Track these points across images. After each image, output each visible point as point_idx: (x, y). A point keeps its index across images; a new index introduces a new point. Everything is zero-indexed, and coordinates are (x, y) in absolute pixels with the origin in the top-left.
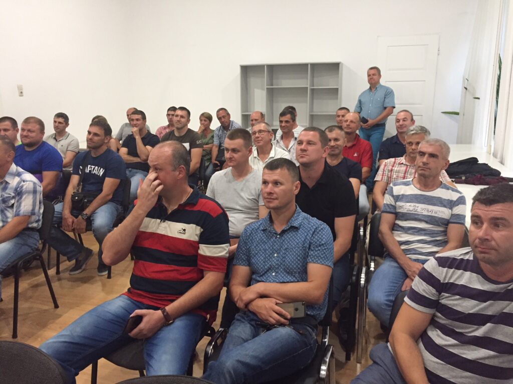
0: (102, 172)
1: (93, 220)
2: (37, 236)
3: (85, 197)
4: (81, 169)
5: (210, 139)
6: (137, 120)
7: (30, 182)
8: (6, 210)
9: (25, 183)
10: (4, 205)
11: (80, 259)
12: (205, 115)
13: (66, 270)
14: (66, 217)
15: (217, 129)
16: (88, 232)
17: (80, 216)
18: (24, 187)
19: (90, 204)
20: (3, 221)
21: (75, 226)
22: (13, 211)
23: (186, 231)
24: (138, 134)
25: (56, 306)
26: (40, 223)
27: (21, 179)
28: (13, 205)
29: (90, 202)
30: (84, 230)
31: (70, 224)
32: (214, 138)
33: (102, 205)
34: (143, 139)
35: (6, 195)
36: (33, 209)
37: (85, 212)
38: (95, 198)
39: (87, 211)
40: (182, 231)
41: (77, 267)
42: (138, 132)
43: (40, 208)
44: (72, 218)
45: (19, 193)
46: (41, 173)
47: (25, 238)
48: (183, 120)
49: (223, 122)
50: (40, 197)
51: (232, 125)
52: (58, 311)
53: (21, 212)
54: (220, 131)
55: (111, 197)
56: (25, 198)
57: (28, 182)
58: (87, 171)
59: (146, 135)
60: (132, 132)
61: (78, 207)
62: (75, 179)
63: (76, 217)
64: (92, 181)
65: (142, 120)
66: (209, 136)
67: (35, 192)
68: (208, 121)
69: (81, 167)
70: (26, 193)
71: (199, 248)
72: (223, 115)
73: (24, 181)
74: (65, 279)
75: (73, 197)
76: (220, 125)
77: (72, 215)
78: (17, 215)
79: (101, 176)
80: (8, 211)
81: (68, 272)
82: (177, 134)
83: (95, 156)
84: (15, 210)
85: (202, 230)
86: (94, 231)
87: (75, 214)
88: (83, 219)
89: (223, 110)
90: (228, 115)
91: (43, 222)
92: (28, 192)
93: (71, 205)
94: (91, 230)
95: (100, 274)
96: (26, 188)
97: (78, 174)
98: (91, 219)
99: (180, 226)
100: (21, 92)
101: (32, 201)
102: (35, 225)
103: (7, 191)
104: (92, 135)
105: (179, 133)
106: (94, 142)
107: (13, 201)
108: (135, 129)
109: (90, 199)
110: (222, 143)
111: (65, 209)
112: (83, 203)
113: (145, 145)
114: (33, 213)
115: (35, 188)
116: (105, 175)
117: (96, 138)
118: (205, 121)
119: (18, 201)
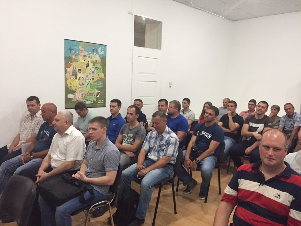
0: (210, 136)
1: (202, 165)
2: (172, 168)
3: (198, 150)
4: (198, 133)
5: (277, 123)
6: (231, 106)
7: (174, 138)
8: (160, 151)
9: (172, 138)
10: (159, 149)
11: (190, 185)
12: (275, 106)
13: (181, 190)
14: (187, 159)
15: (283, 117)
16: (197, 171)
17: (194, 161)
18: (171, 141)
19: (201, 154)
20: (158, 157)
21: (191, 166)
22: (163, 153)
23: (281, 197)
24: (231, 115)
25: (176, 213)
26: (175, 162)
27: (170, 136)
28: (164, 149)
29: (201, 153)
30: (195, 170)
31: (188, 164)
32: (280, 123)
33: (208, 157)
34: (233, 118)
35: (161, 143)
36: (173, 154)
37: (197, 159)
38: (204, 151)
39: (199, 159)
40: (277, 196)
41: (188, 190)
42: (231, 114)
43: (176, 153)
44: (189, 161)
45: (168, 143)
46: (177, 132)
47: (167, 169)
48: (263, 109)
49: (289, 112)
50: (177, 147)
51: (295, 115)
52: (176, 216)
53: (167, 154)
54: (285, 118)
55: (213, 152)
56: (170, 147)
57: (173, 138)
58: (201, 134)
59: (235, 116)
60: (227, 113)
61: (194, 155)
62: (194, 138)
63: (192, 161)
64: (204, 140)
65: (234, 106)
66: (276, 121)
67: (175, 144)
68: (277, 111)
69: (198, 132)
70: (171, 144)
71: (289, 211)
72: (289, 107)
73: (171, 137)
74: (180, 195)
75: (192, 148)
76: (286, 114)
77: (190, 159)
78: (165, 155)
79: (209, 138)
80: (161, 152)
81: (182, 192)
82: (256, 117)
83: (207, 126)
84: (164, 152)
85: (294, 199)
86: (201, 172)
87: (191, 159)
88: (196, 162)
89: (290, 104)
90: (293, 108)
91: (176, 161)
92: (172, 144)
93: (190, 153)
94: (200, 171)
95: (200, 198)
96: (172, 141)
97: (196, 135)
98: (201, 164)
99: (276, 192)
100: (171, 86)
101: (173, 149)
102: (172, 162)
103: (163, 141)
104: (208, 114)
105: (259, 117)
106: (208, 118)
107: (164, 147)
108: (229, 112)
109: (201, 151)
110: (286, 127)
111: (187, 155)
112: (197, 153)
113: (234, 122)
114: (173, 156)
115: (176, 142)
116: (211, 139)
117: (210, 116)
118: (275, 110)
119: (167, 147)
